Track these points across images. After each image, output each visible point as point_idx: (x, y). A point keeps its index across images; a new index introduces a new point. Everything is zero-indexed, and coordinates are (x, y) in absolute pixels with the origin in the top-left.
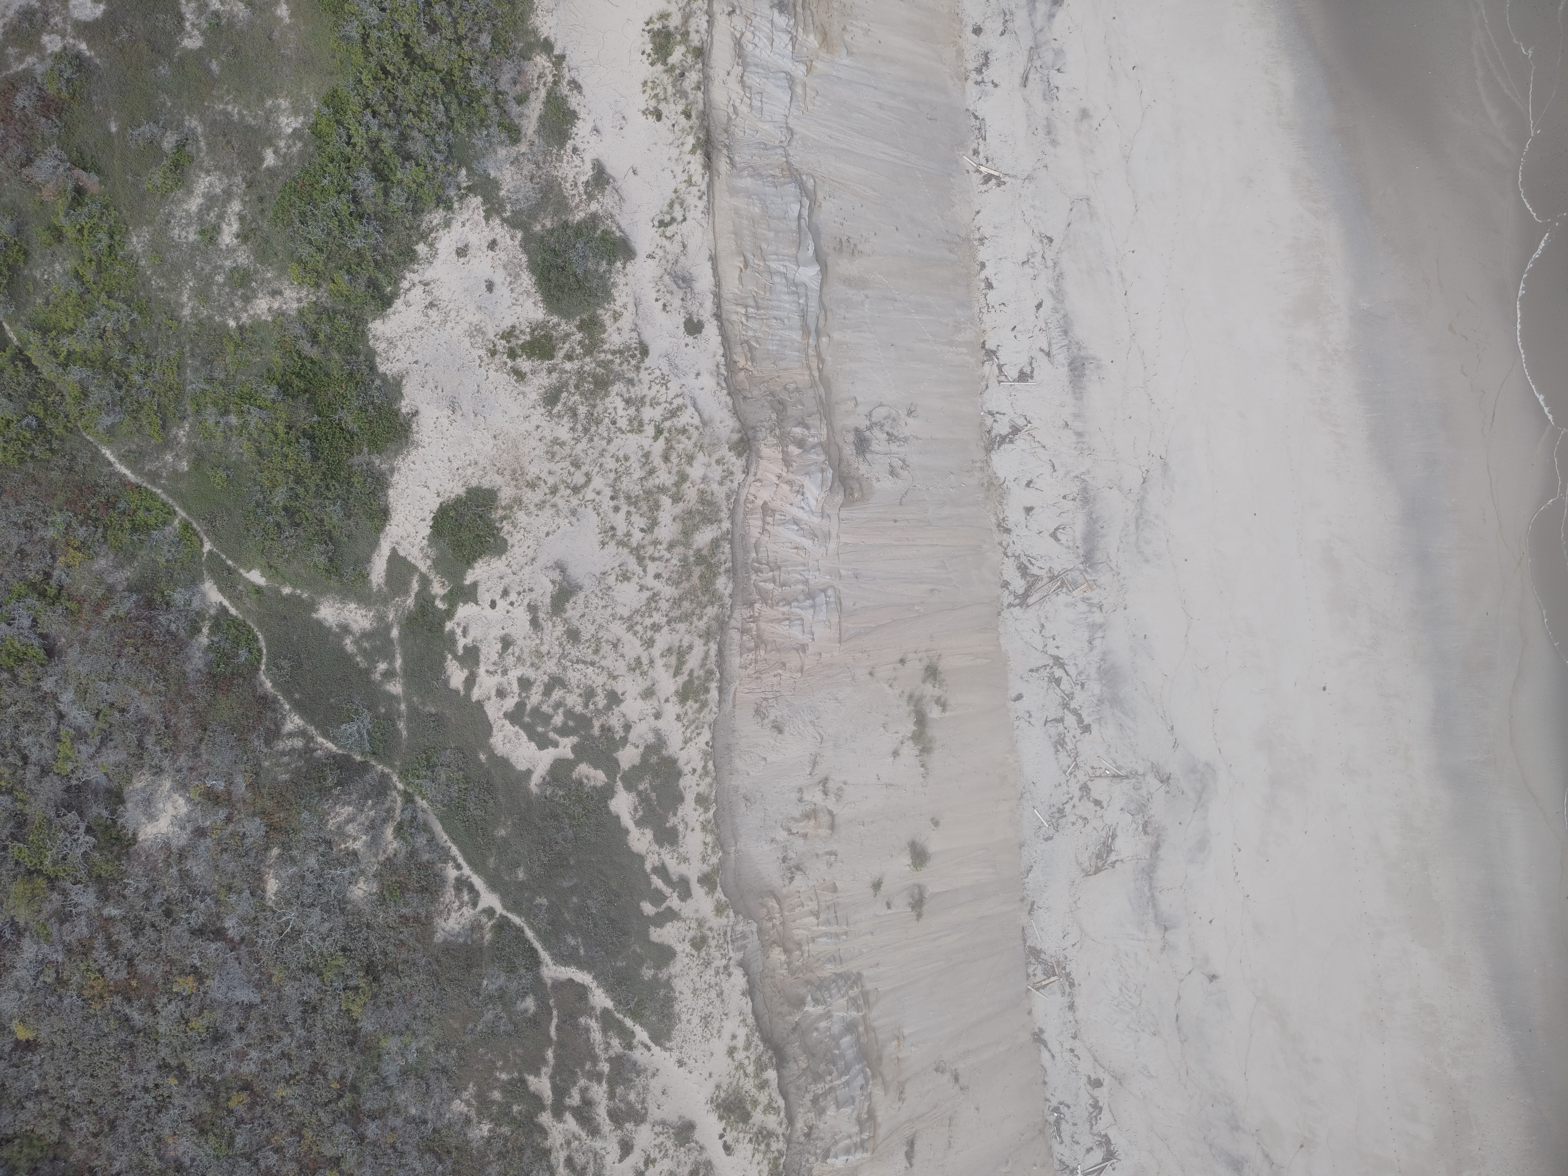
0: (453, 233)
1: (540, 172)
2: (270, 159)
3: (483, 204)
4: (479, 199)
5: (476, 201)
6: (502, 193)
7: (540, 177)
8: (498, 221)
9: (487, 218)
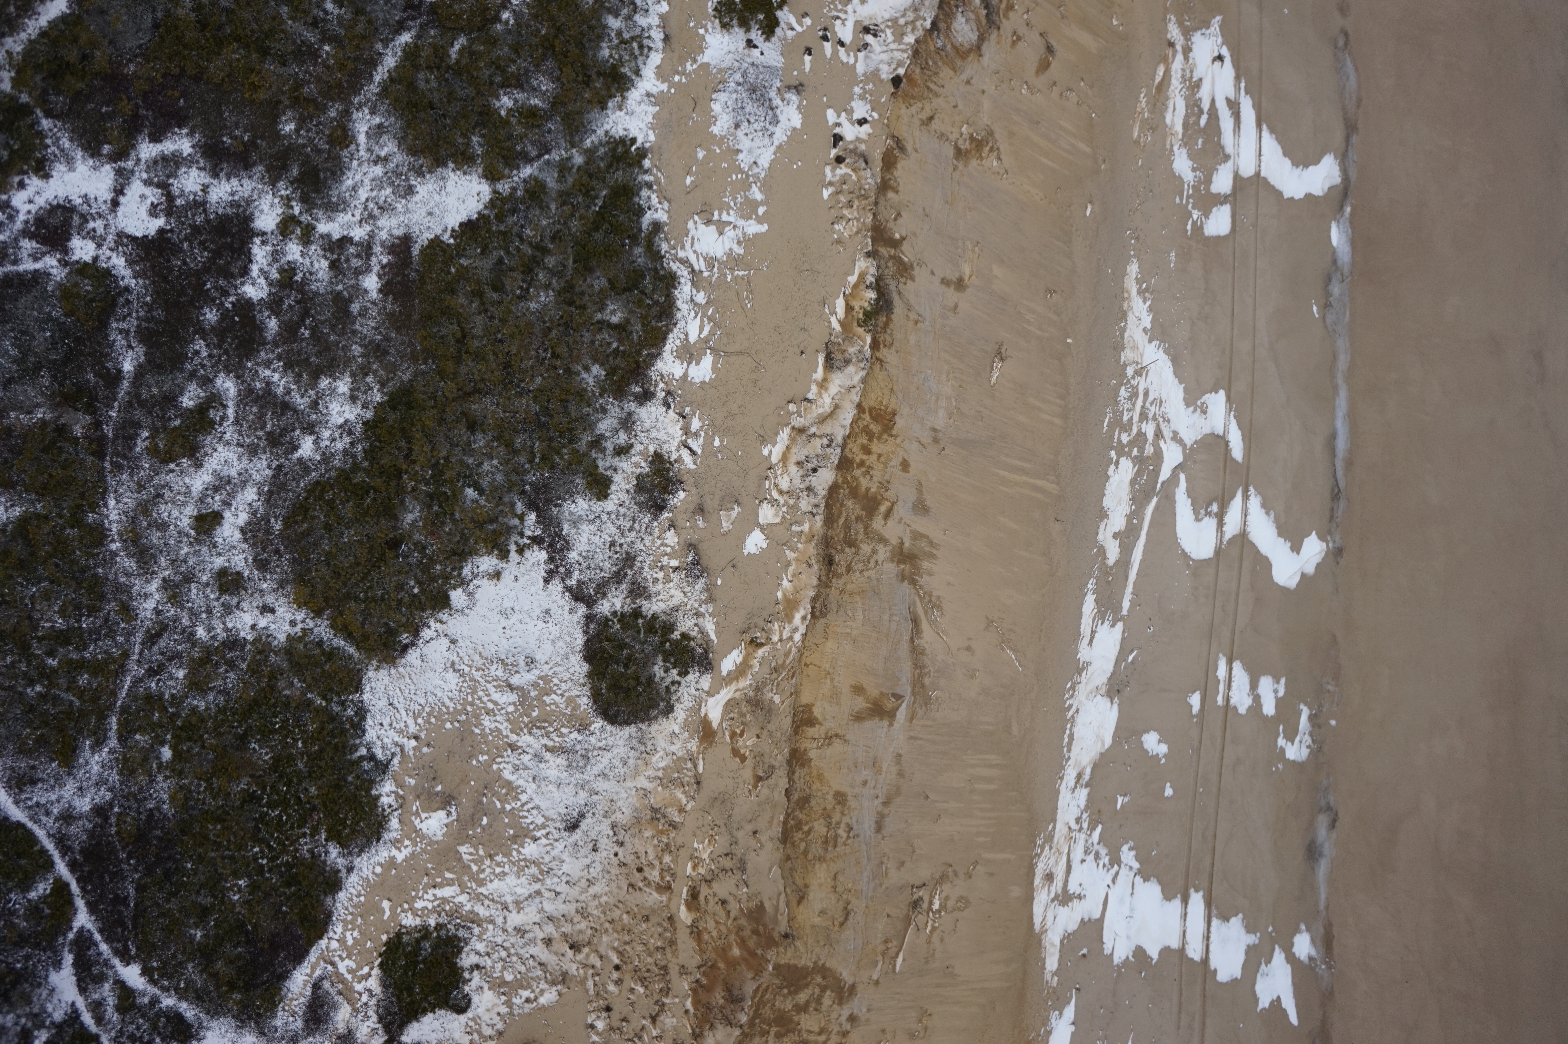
0: (501, 584)
1: (622, 541)
2: (307, 448)
3: (547, 562)
4: (543, 555)
5: (538, 556)
6: (573, 556)
7: (621, 545)
8: (560, 588)
9: (547, 581)
